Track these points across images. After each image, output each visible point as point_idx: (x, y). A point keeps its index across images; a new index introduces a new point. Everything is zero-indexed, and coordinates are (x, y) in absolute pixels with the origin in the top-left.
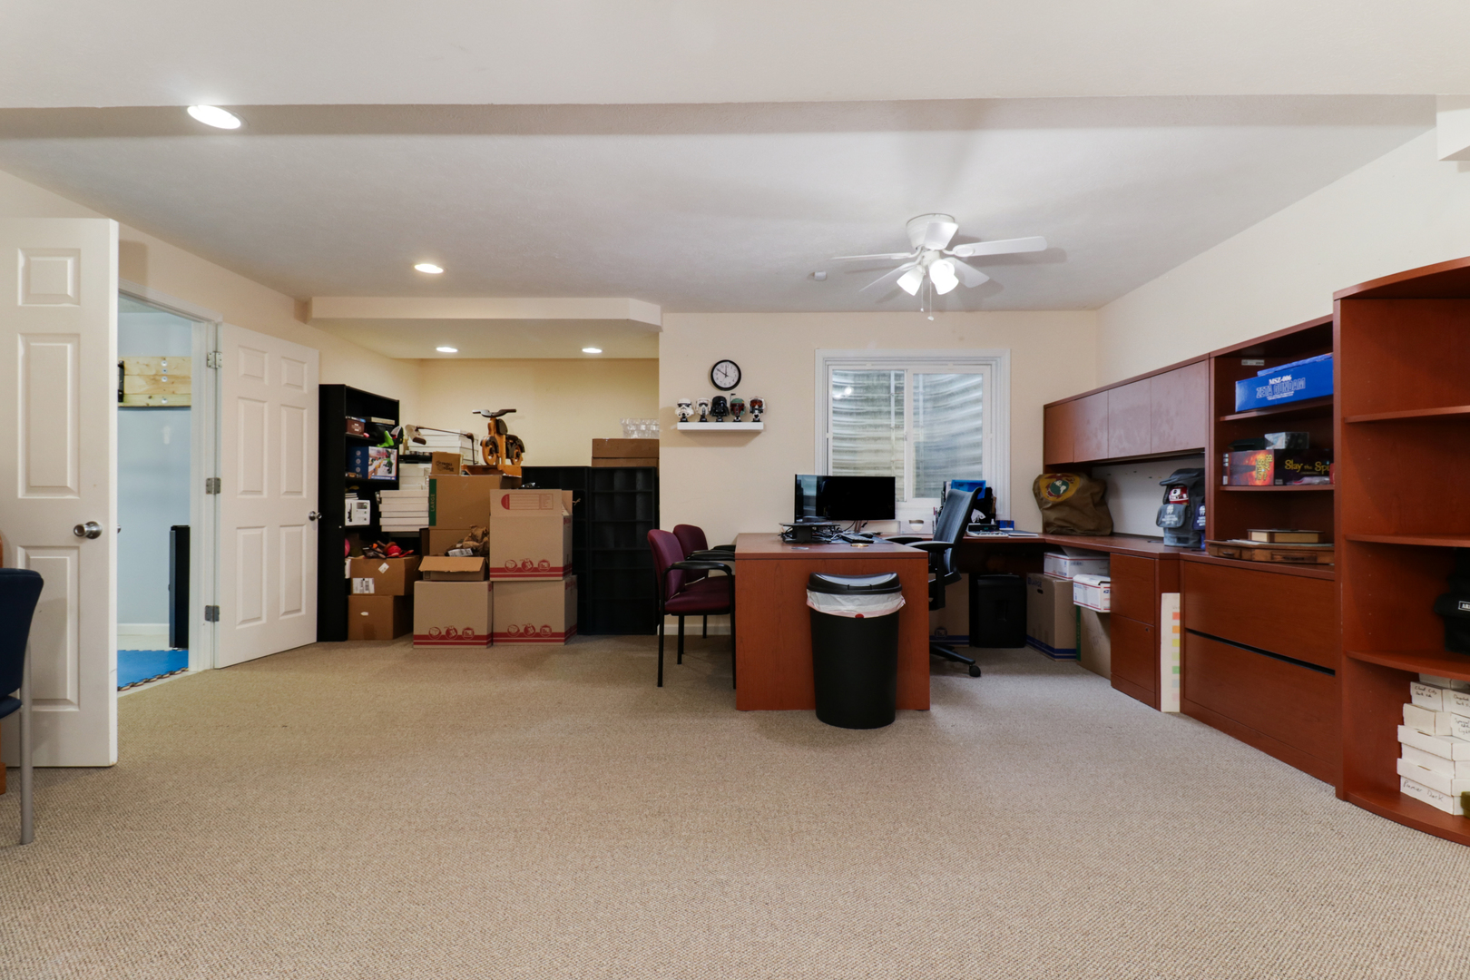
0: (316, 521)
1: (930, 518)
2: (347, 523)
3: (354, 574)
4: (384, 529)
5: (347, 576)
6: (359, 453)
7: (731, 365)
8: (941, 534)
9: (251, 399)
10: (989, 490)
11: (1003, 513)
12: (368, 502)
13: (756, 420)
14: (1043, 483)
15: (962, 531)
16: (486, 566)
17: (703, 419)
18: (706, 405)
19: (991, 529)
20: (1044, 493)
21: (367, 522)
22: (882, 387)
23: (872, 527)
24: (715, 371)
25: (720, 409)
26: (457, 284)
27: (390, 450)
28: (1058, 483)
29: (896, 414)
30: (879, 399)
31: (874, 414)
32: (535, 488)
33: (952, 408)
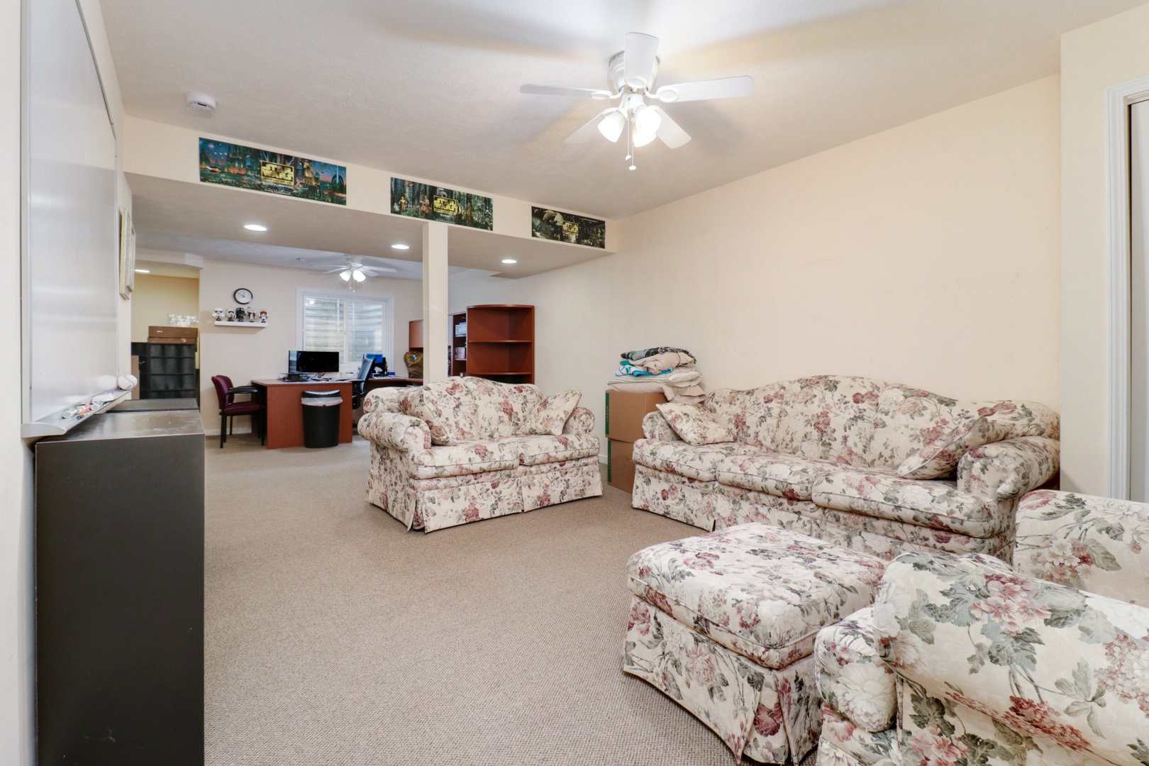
1: (356, 371)
7: (246, 291)
8: (360, 377)
10: (384, 359)
11: (390, 369)
13: (263, 321)
14: (408, 356)
15: (369, 375)
17: (230, 319)
18: (232, 312)
19: (384, 376)
20: (408, 360)
22: (332, 303)
23: (327, 375)
24: (237, 294)
25: (240, 314)
28: (414, 356)
29: (340, 318)
30: (331, 310)
31: (328, 318)
33: (369, 318)
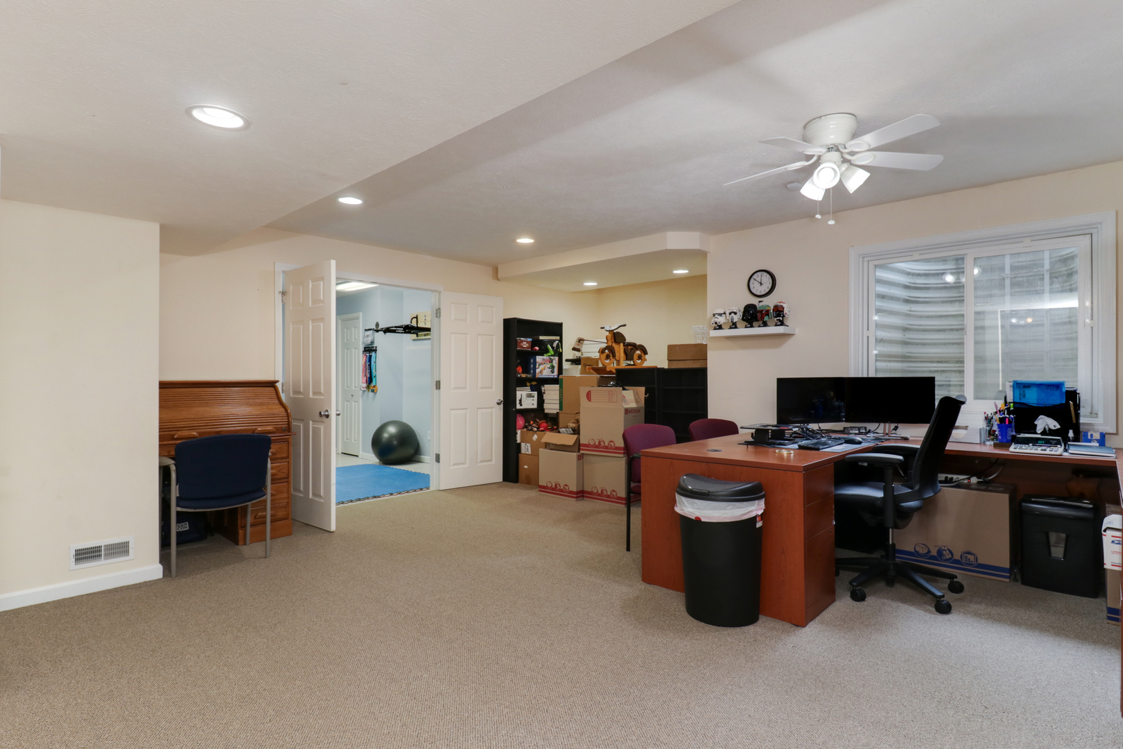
0: (502, 405)
2: (518, 407)
3: (523, 440)
4: (546, 411)
5: (518, 442)
6: (532, 361)
7: (765, 274)
9: (458, 333)
12: (536, 392)
16: (578, 440)
18: (735, 313)
21: (535, 406)
24: (752, 280)
26: (544, 248)
27: (552, 357)
32: (613, 386)
